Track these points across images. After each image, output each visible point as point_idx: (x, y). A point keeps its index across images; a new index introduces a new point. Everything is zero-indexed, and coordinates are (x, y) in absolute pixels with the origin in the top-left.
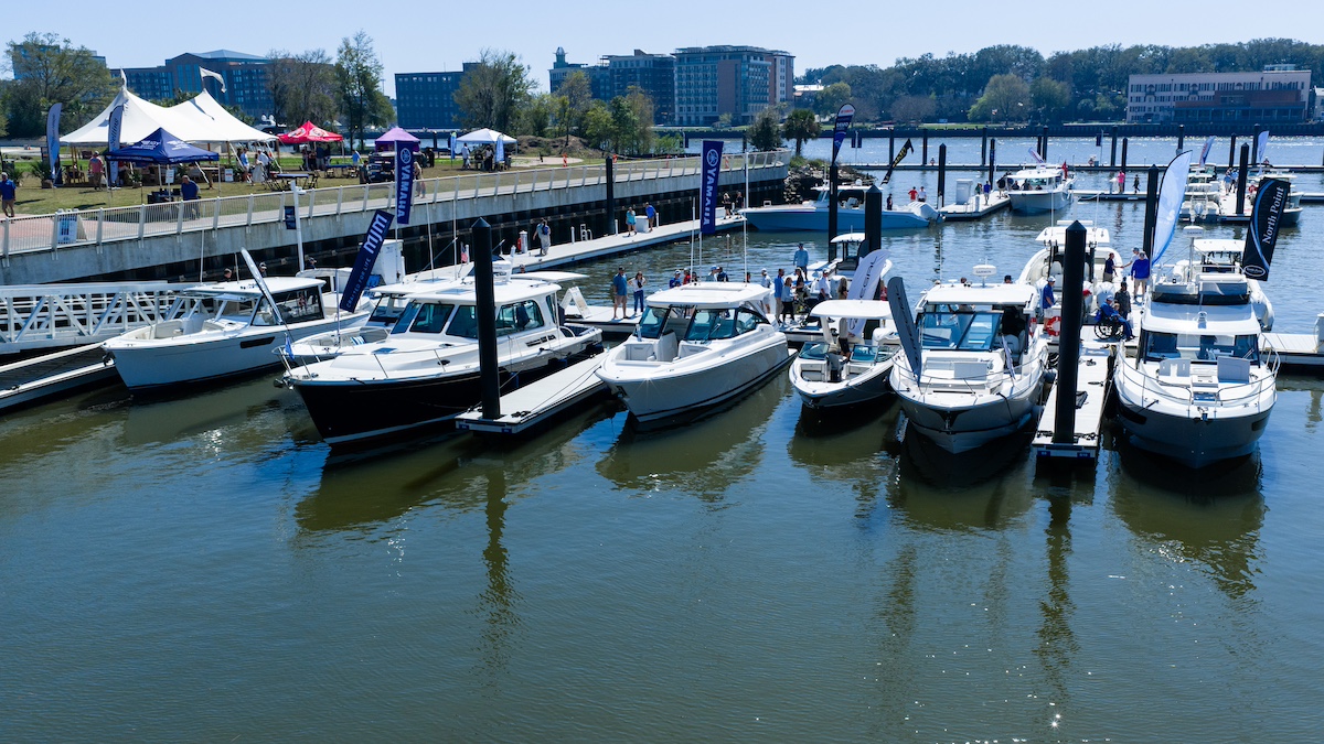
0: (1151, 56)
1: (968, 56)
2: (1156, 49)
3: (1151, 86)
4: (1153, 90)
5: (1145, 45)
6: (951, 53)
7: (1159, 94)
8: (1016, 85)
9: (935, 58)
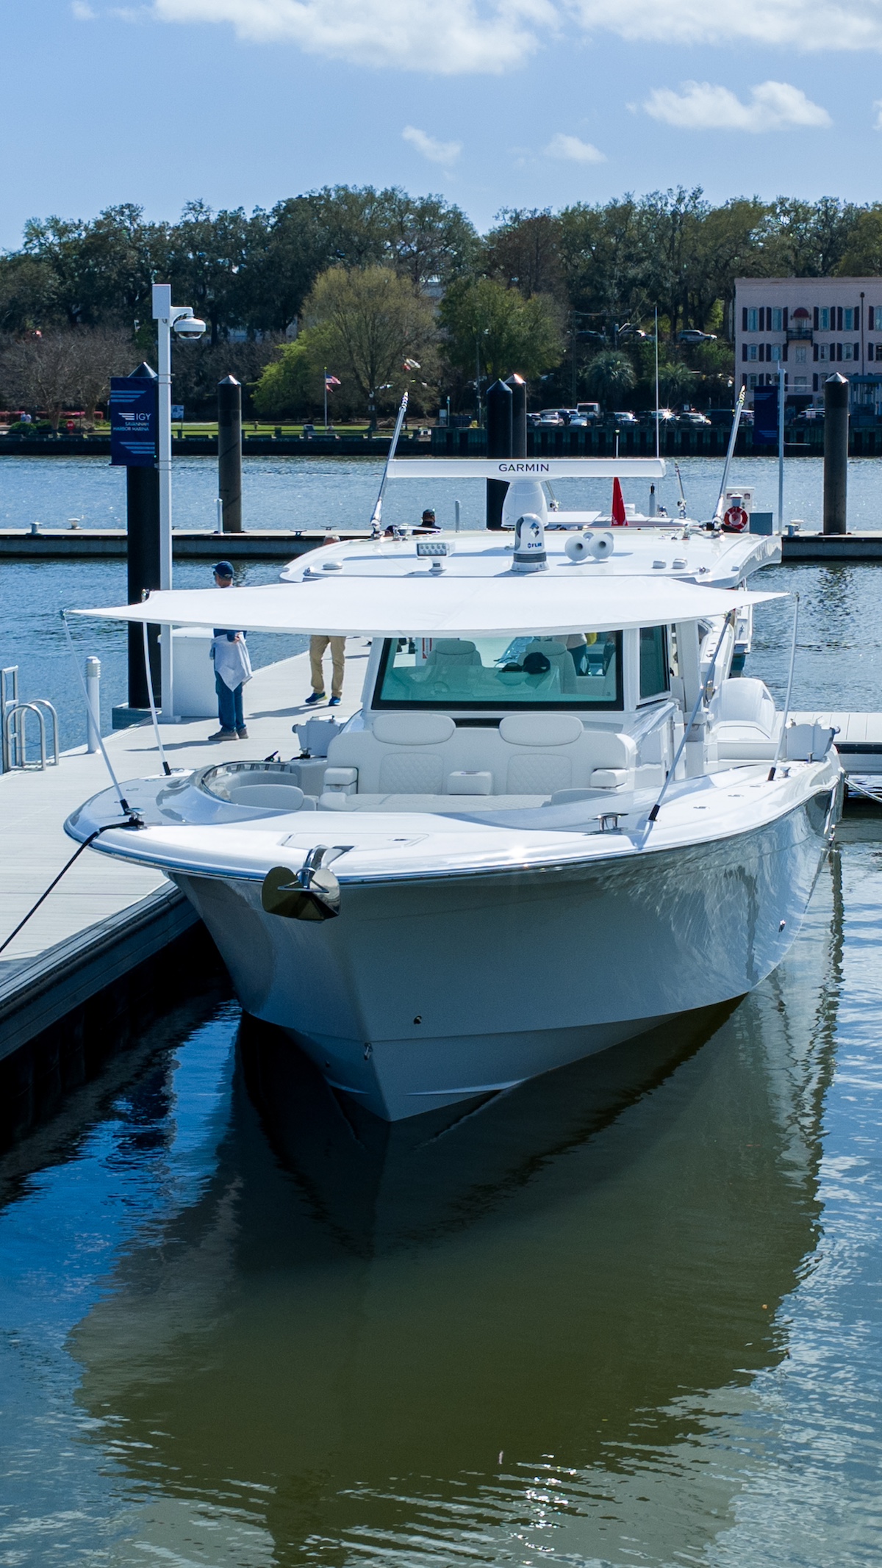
0: (785, 231)
1: (248, 216)
2: (799, 212)
3: (801, 313)
4: (808, 324)
5: (767, 199)
6: (196, 207)
7: (826, 337)
8: (392, 302)
9: (145, 219)
